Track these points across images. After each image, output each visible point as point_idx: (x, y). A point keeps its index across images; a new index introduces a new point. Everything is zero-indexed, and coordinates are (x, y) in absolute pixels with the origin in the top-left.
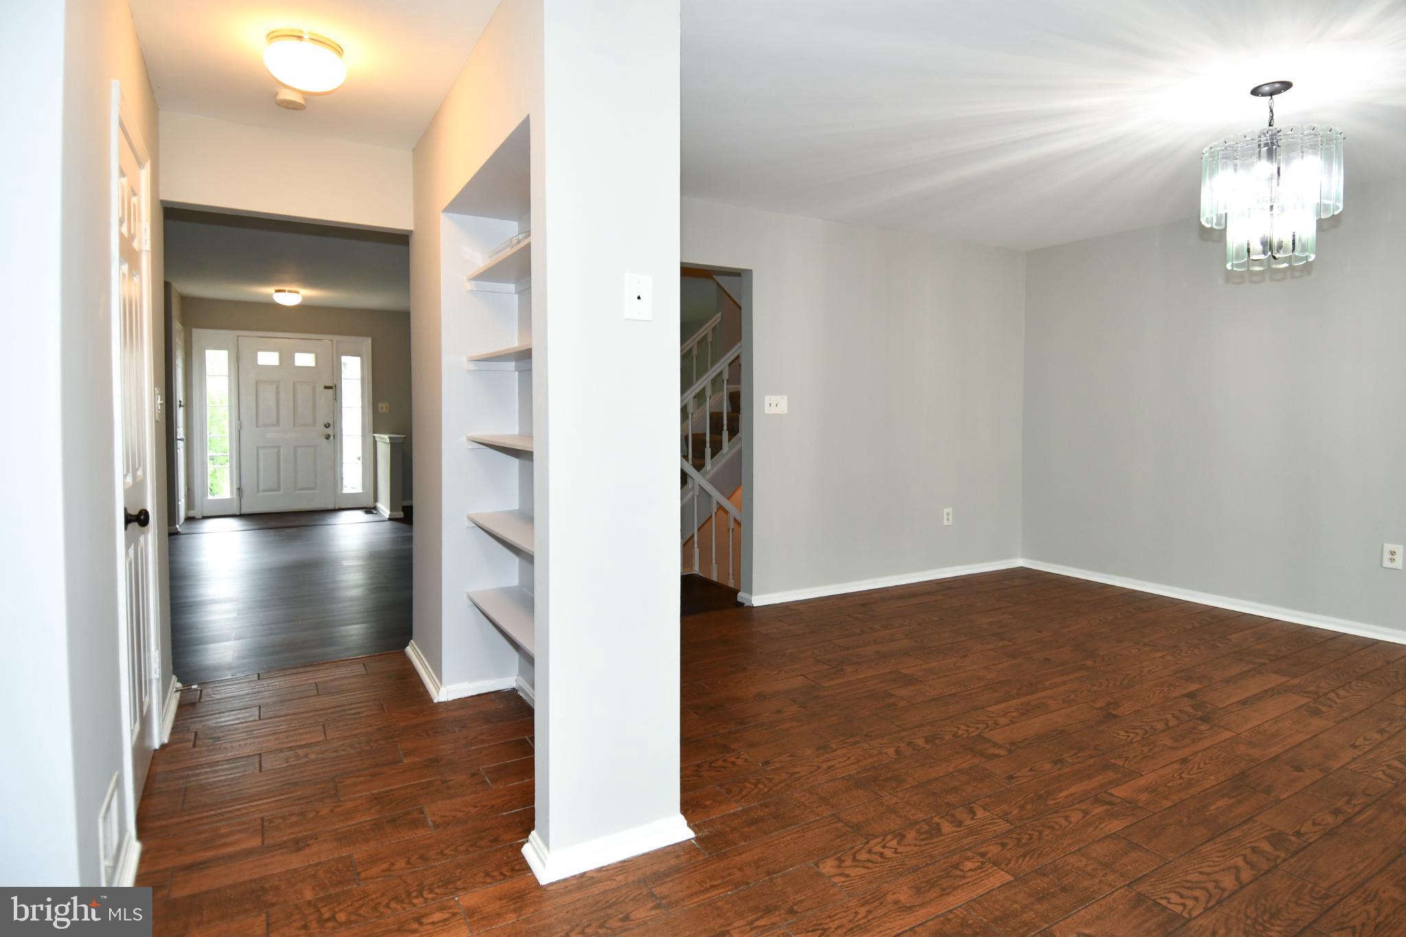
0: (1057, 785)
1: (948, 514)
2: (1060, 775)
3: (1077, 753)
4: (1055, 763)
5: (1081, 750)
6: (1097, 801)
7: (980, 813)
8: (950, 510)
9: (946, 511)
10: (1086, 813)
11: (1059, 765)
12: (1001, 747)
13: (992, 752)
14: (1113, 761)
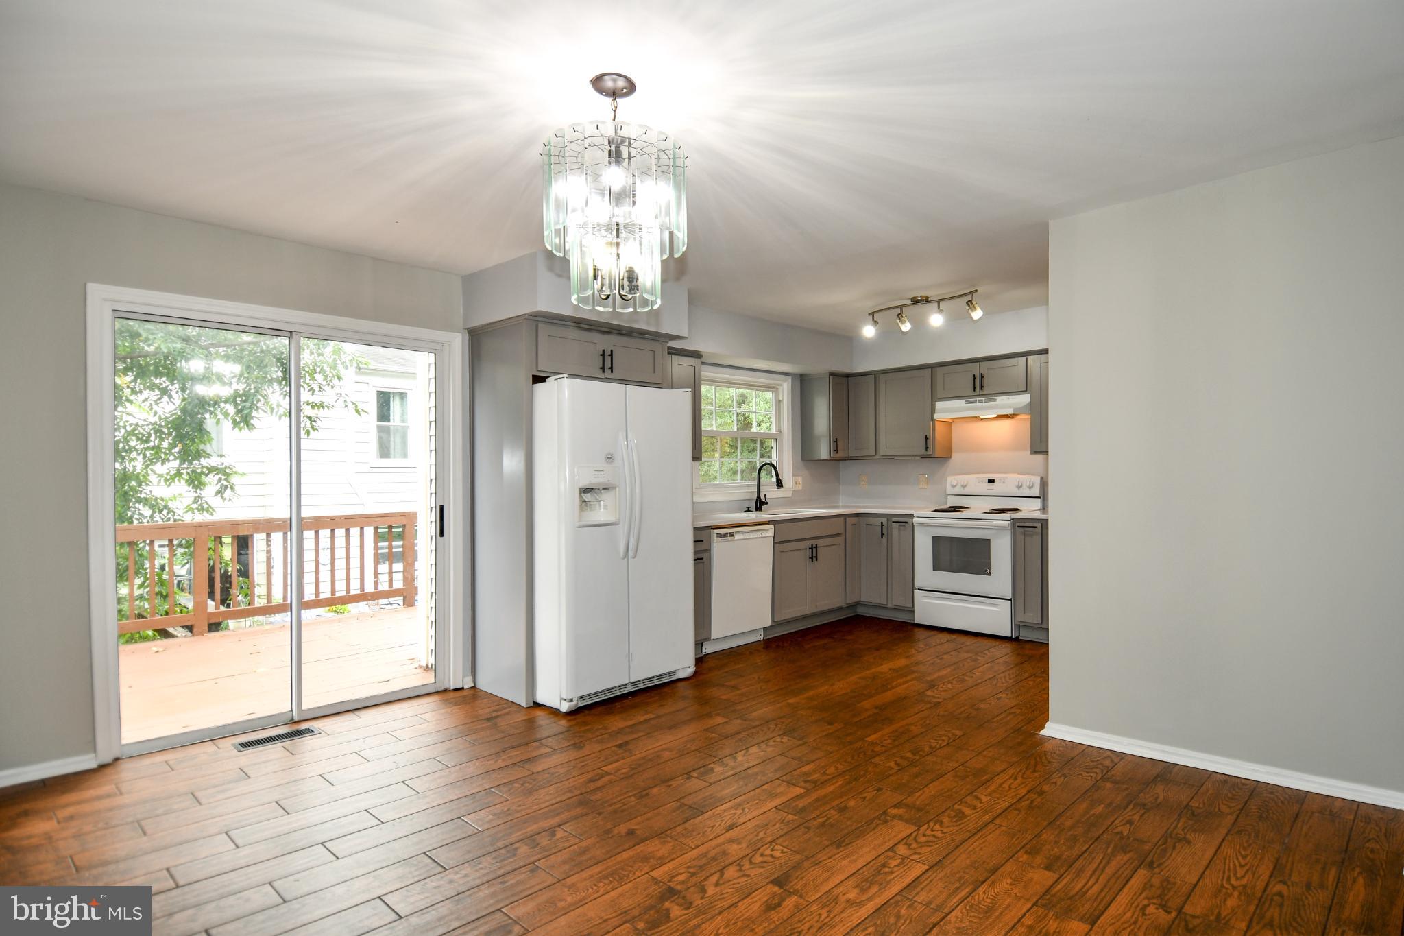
0: (843, 789)
2: (841, 797)
3: (827, 820)
4: (845, 808)
5: (823, 824)
6: (815, 782)
7: (892, 764)
10: (824, 773)
11: (842, 805)
12: (894, 817)
13: (901, 810)
14: (796, 817)
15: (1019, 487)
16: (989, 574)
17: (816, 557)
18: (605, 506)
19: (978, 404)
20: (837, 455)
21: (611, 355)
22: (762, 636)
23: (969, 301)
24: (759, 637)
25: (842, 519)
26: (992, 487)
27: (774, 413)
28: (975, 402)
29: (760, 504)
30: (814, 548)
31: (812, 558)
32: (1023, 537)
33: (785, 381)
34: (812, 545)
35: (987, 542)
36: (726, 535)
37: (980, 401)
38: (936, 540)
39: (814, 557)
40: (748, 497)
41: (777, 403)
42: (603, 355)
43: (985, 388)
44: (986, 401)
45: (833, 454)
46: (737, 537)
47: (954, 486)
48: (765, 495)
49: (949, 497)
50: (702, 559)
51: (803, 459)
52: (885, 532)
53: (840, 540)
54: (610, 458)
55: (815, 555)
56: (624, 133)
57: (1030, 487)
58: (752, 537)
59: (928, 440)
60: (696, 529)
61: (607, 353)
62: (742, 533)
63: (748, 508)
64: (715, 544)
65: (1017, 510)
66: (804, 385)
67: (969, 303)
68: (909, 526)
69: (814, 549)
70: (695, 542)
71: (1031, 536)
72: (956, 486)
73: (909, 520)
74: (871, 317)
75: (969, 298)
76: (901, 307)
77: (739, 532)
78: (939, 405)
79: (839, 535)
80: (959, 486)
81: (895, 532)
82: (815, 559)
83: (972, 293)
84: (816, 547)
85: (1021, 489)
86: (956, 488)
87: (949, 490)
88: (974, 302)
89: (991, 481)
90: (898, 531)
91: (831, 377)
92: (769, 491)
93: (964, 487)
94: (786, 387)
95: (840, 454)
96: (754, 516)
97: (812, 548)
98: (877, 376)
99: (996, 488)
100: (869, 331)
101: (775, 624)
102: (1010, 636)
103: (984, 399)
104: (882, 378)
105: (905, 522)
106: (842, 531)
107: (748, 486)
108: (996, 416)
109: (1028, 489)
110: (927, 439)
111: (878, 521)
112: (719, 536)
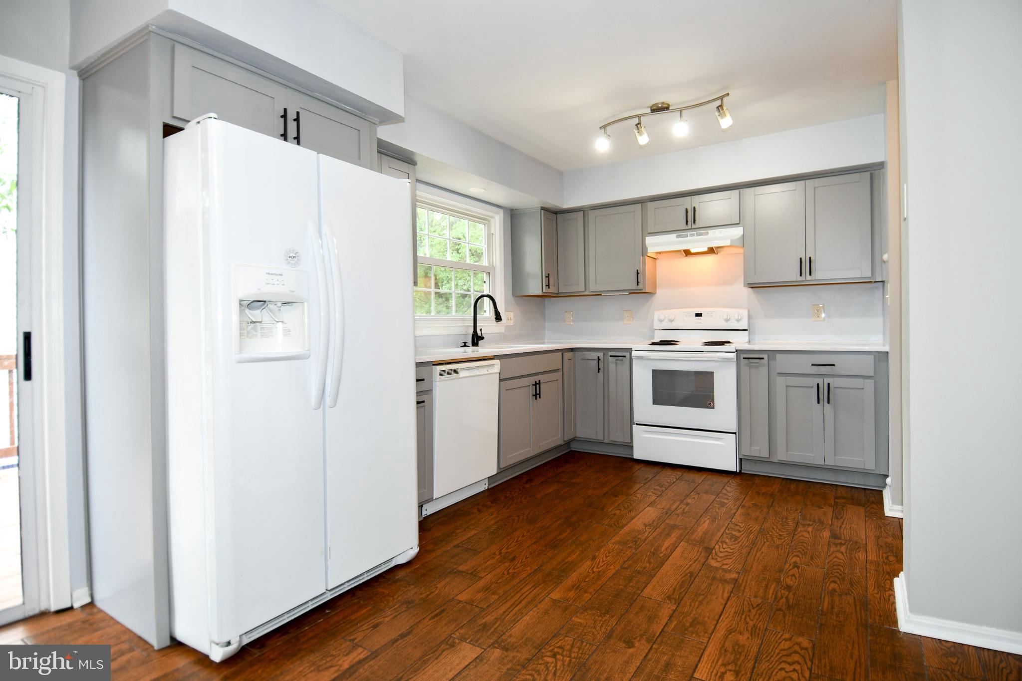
15: (727, 320)
16: (713, 408)
17: (540, 394)
18: (287, 332)
19: (689, 238)
20: (549, 291)
21: (297, 120)
22: (487, 485)
23: (720, 106)
24: (484, 487)
25: (560, 354)
26: (700, 321)
27: (486, 246)
28: (687, 236)
29: (476, 339)
30: (537, 384)
31: (535, 395)
32: (748, 368)
33: (497, 213)
34: (536, 382)
35: (710, 375)
36: (450, 372)
37: (691, 235)
38: (655, 373)
39: (537, 395)
40: (463, 332)
41: (490, 236)
42: (284, 116)
43: (697, 222)
44: (698, 235)
45: (546, 288)
46: (462, 374)
47: (661, 321)
48: (481, 330)
49: (656, 332)
50: (423, 401)
51: (513, 295)
52: (601, 366)
53: (558, 375)
54: (293, 257)
55: (538, 393)
57: (738, 320)
58: (478, 374)
59: (639, 275)
60: (419, 365)
61: (291, 115)
62: (469, 369)
63: (465, 343)
64: (438, 384)
65: (729, 342)
66: (514, 217)
67: (720, 108)
68: (626, 360)
69: (538, 386)
70: (418, 380)
71: (757, 367)
72: (663, 321)
73: (627, 354)
74: (603, 130)
75: (718, 103)
76: (639, 117)
77: (463, 369)
78: (649, 240)
79: (557, 370)
80: (666, 321)
81: (612, 367)
82: (538, 396)
83: (722, 98)
84: (539, 384)
85: (729, 322)
86: (663, 323)
87: (657, 325)
88: (725, 108)
89: (699, 315)
90: (614, 365)
91: (542, 211)
92: (487, 325)
93: (671, 321)
94: (498, 220)
95: (552, 289)
96: (471, 352)
97: (535, 384)
98: (586, 212)
99: (703, 322)
100: (602, 145)
101: (501, 471)
102: (735, 470)
103: (695, 233)
104: (592, 214)
105: (623, 355)
106: (560, 367)
107: (463, 320)
108: (705, 249)
109: (736, 322)
110: (638, 273)
111: (595, 355)
112: (442, 373)
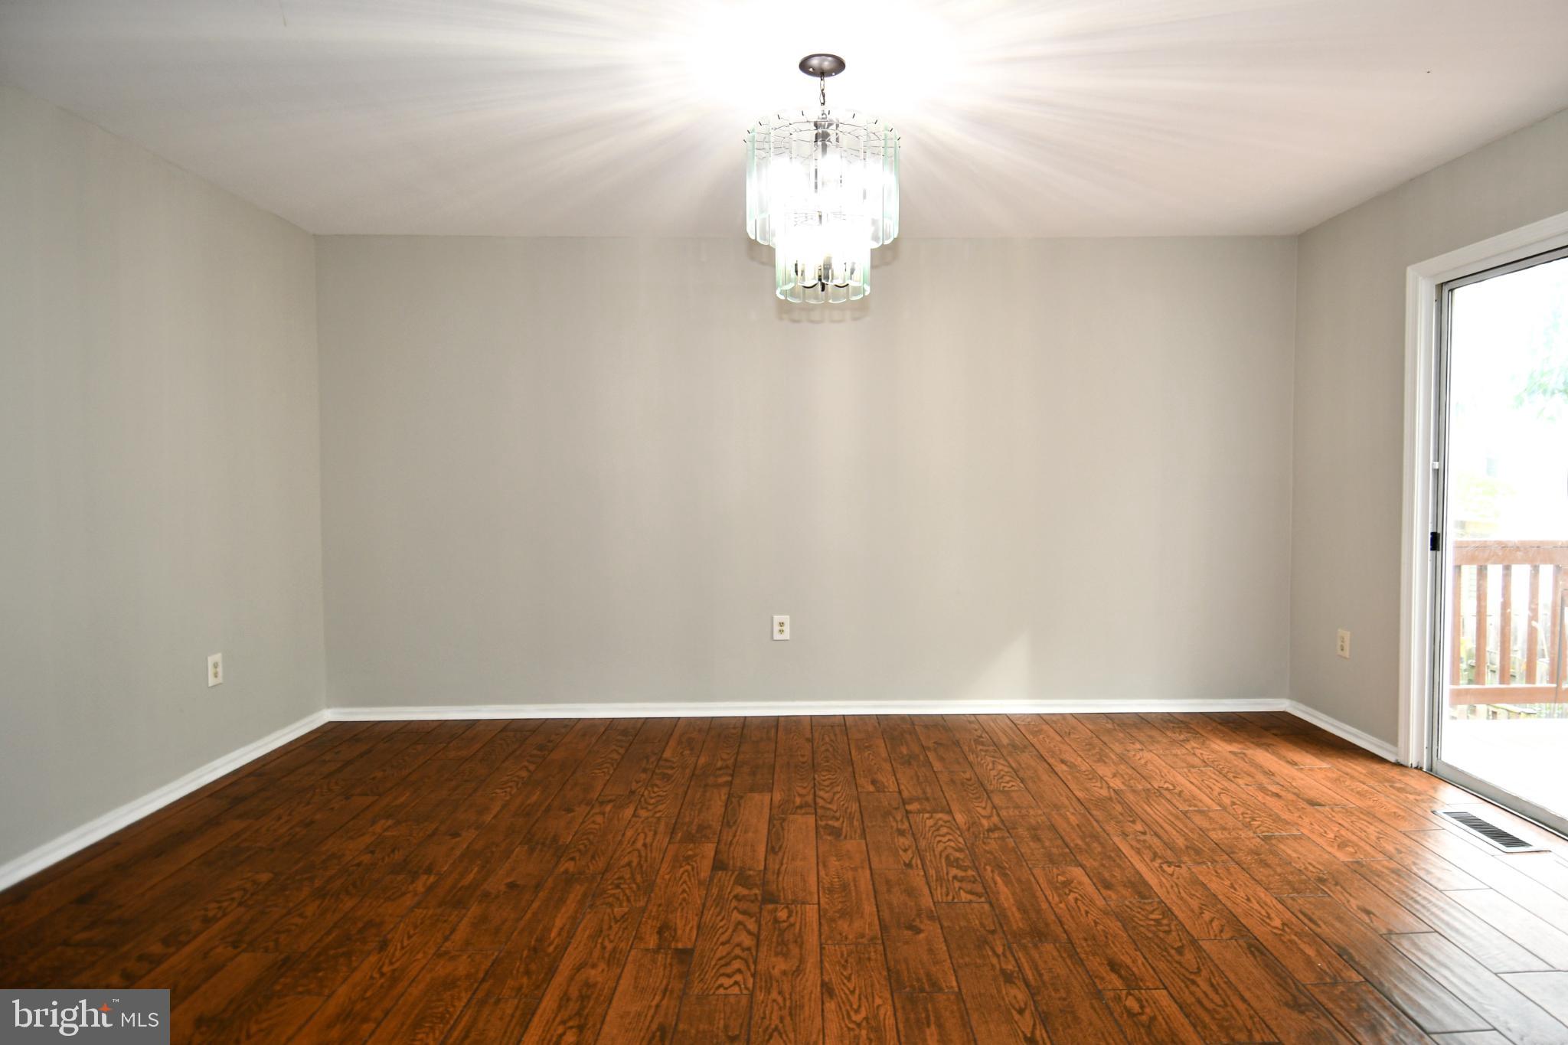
1: (216, 666)
8: (217, 657)
9: (211, 660)
56: (832, 117)
